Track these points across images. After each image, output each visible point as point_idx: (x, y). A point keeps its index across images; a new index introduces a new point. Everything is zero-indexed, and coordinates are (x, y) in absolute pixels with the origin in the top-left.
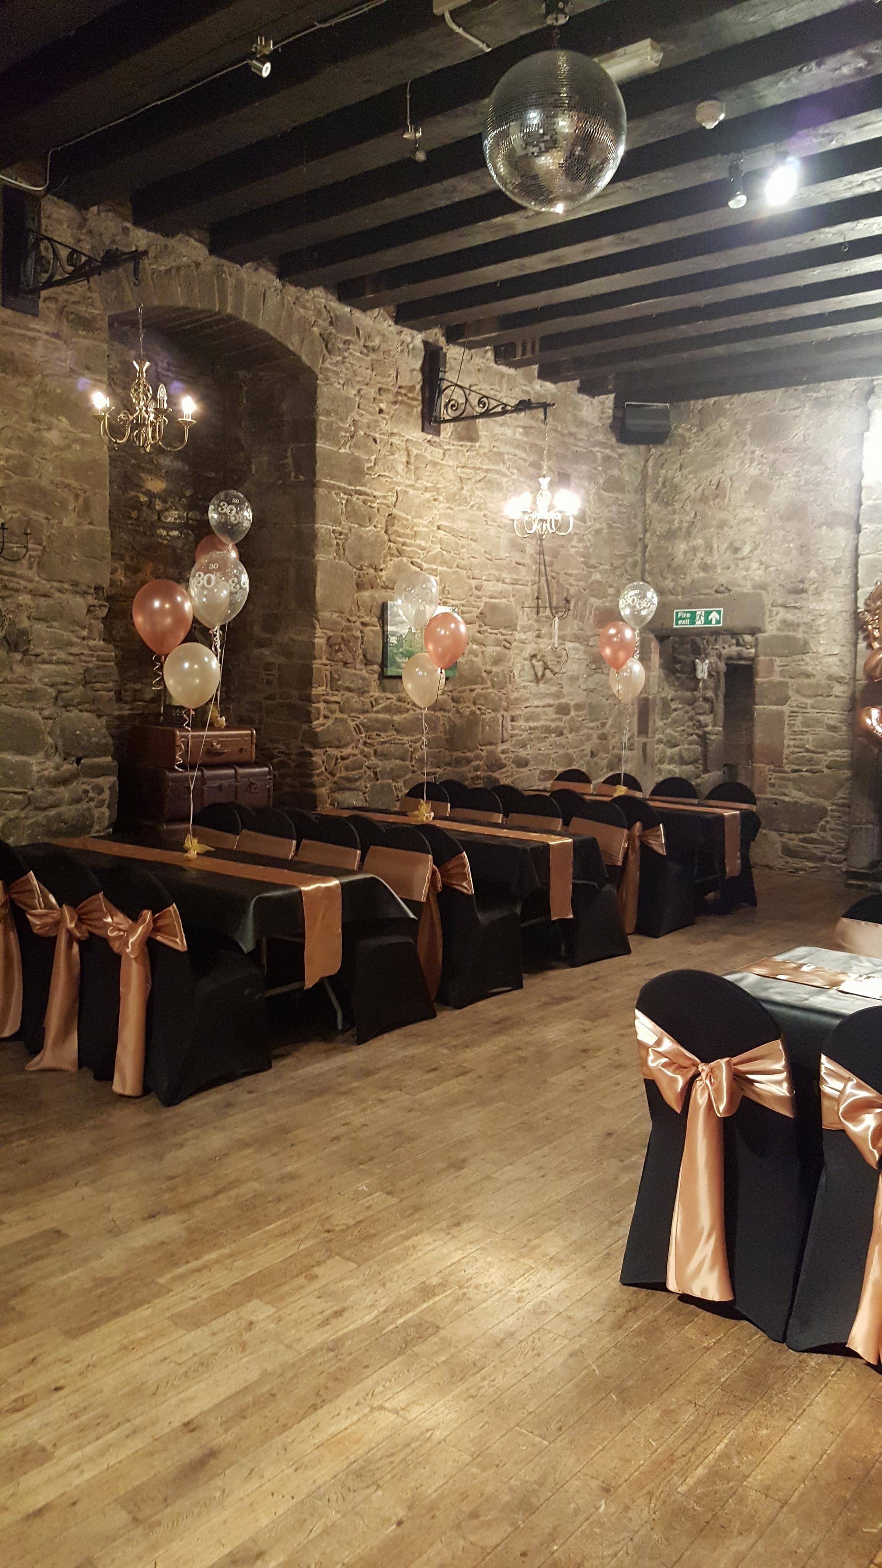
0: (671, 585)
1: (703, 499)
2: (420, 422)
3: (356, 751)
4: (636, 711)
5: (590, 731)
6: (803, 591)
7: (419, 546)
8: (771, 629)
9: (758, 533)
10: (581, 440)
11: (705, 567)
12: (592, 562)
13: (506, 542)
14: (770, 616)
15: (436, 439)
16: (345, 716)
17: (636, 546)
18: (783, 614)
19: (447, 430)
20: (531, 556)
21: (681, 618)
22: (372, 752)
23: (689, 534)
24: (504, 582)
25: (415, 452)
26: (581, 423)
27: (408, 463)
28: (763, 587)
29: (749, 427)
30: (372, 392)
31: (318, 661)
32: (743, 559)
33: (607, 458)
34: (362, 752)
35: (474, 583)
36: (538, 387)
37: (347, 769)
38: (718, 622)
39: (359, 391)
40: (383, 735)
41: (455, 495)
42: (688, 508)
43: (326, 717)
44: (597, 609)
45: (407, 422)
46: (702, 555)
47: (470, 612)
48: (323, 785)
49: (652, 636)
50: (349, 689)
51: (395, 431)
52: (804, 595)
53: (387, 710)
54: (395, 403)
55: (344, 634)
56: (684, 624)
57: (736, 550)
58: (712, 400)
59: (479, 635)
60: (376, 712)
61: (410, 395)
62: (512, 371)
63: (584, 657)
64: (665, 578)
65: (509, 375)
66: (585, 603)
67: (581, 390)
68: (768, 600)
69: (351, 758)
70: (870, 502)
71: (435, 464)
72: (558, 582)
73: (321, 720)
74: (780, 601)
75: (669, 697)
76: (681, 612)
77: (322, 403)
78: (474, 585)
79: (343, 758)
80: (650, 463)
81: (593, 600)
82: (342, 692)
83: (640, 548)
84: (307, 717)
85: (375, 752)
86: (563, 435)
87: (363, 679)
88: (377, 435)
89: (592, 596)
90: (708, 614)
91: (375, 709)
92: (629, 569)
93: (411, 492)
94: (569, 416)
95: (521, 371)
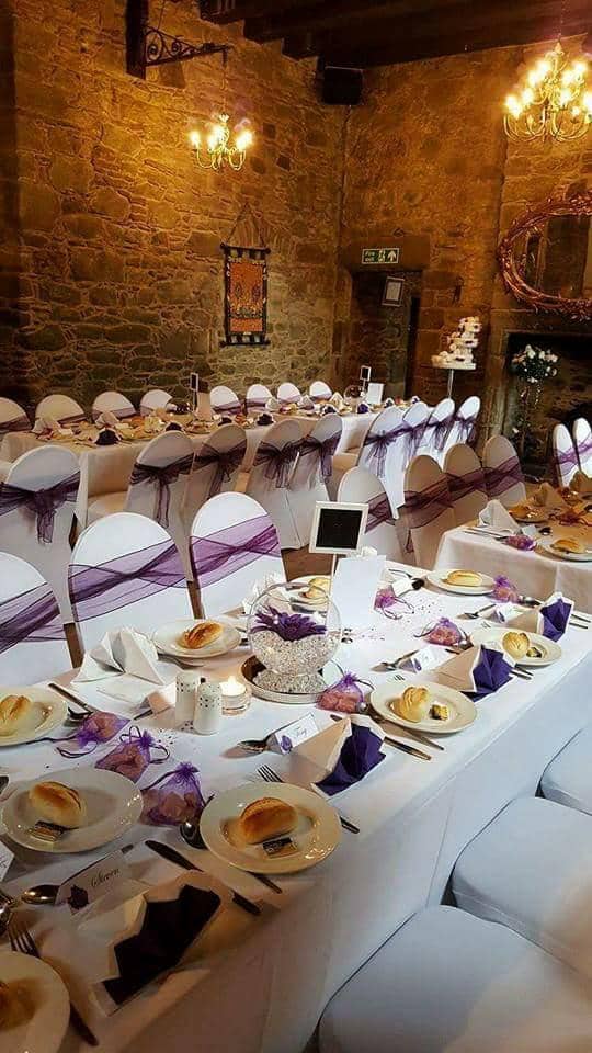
0: (362, 228)
1: (389, 154)
2: (125, 64)
3: (68, 354)
4: (332, 332)
5: (291, 348)
6: (460, 234)
7: (126, 178)
8: (433, 266)
9: (428, 184)
10: (286, 97)
11: (387, 213)
12: (296, 204)
13: (212, 180)
14: (434, 255)
15: (141, 81)
16: (56, 323)
17: (335, 194)
18: (443, 254)
19: (153, 73)
20: (238, 194)
21: (367, 256)
22: (85, 356)
23: (376, 185)
24: (211, 216)
25: (121, 91)
26: (287, 82)
27: (113, 100)
28: (430, 230)
29: (425, 92)
30: (74, 32)
31: (26, 274)
32: (416, 206)
33: (309, 115)
34: (74, 354)
35: (182, 214)
36: (243, 45)
37: (60, 368)
38: (395, 260)
39: (60, 29)
40: (95, 342)
41: (160, 134)
42: (375, 162)
43: (36, 323)
44: (299, 245)
45: (112, 62)
46: (384, 203)
47: (179, 240)
48: (36, 380)
49: (346, 271)
50: (58, 300)
51: (99, 70)
52: (460, 237)
53: (96, 320)
54: (99, 44)
55: (50, 251)
56: (370, 261)
57: (411, 199)
58: (398, 67)
59: (187, 261)
60: (88, 321)
61: (114, 38)
62: (217, 27)
63: (287, 286)
64: (356, 222)
65: (213, 30)
66: (287, 240)
67: (286, 52)
68: (433, 239)
69: (63, 360)
70: (513, 157)
71: (140, 104)
72: (262, 220)
73: (32, 326)
74: (442, 242)
75: (362, 322)
76: (367, 251)
77: (20, 37)
78: (182, 216)
79: (55, 360)
80: (349, 123)
81: (294, 238)
82: (52, 302)
83: (339, 195)
84: (16, 321)
85: (88, 354)
86: (269, 90)
87: (74, 292)
88: (80, 72)
89: (293, 234)
90: (388, 252)
91: (86, 318)
92: (329, 213)
93: (117, 128)
94: (274, 73)
95: (225, 27)
